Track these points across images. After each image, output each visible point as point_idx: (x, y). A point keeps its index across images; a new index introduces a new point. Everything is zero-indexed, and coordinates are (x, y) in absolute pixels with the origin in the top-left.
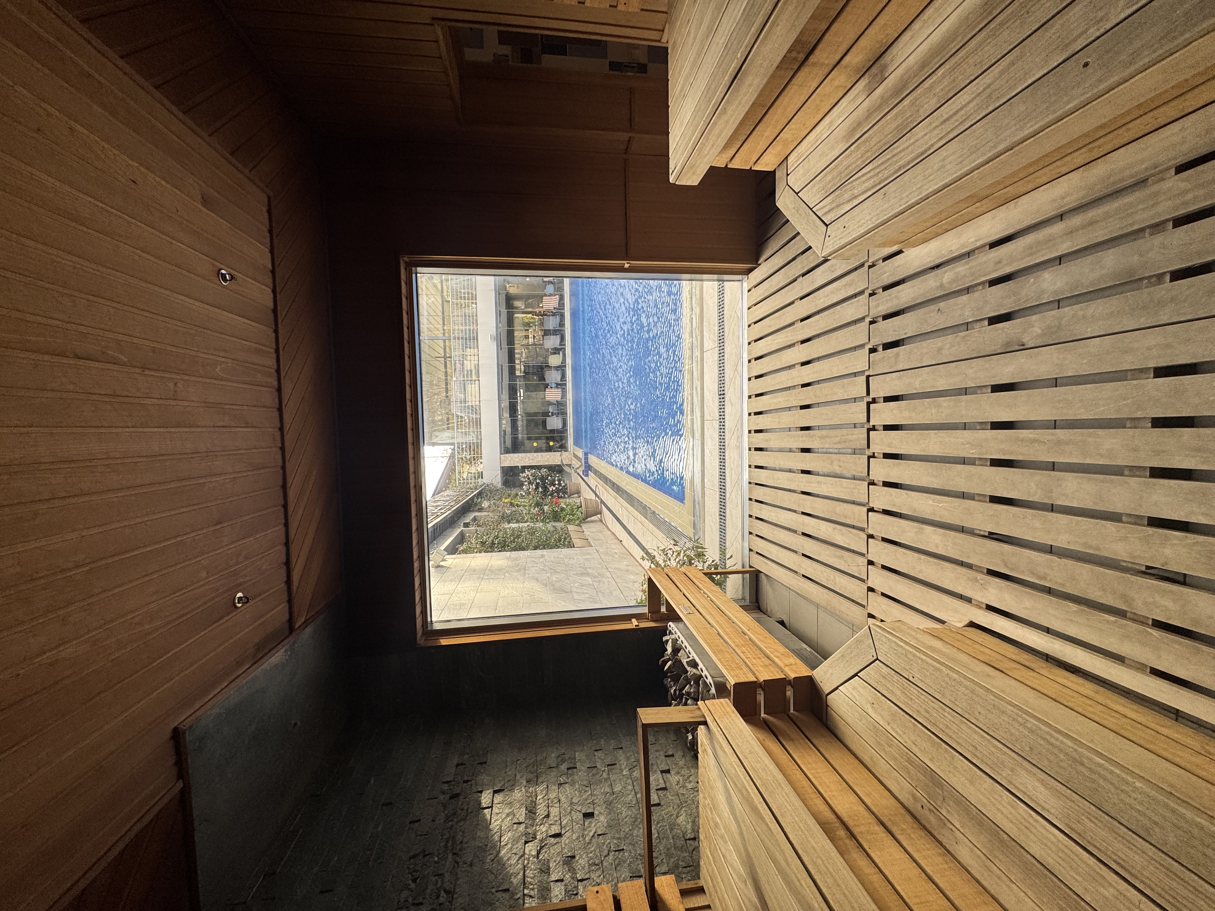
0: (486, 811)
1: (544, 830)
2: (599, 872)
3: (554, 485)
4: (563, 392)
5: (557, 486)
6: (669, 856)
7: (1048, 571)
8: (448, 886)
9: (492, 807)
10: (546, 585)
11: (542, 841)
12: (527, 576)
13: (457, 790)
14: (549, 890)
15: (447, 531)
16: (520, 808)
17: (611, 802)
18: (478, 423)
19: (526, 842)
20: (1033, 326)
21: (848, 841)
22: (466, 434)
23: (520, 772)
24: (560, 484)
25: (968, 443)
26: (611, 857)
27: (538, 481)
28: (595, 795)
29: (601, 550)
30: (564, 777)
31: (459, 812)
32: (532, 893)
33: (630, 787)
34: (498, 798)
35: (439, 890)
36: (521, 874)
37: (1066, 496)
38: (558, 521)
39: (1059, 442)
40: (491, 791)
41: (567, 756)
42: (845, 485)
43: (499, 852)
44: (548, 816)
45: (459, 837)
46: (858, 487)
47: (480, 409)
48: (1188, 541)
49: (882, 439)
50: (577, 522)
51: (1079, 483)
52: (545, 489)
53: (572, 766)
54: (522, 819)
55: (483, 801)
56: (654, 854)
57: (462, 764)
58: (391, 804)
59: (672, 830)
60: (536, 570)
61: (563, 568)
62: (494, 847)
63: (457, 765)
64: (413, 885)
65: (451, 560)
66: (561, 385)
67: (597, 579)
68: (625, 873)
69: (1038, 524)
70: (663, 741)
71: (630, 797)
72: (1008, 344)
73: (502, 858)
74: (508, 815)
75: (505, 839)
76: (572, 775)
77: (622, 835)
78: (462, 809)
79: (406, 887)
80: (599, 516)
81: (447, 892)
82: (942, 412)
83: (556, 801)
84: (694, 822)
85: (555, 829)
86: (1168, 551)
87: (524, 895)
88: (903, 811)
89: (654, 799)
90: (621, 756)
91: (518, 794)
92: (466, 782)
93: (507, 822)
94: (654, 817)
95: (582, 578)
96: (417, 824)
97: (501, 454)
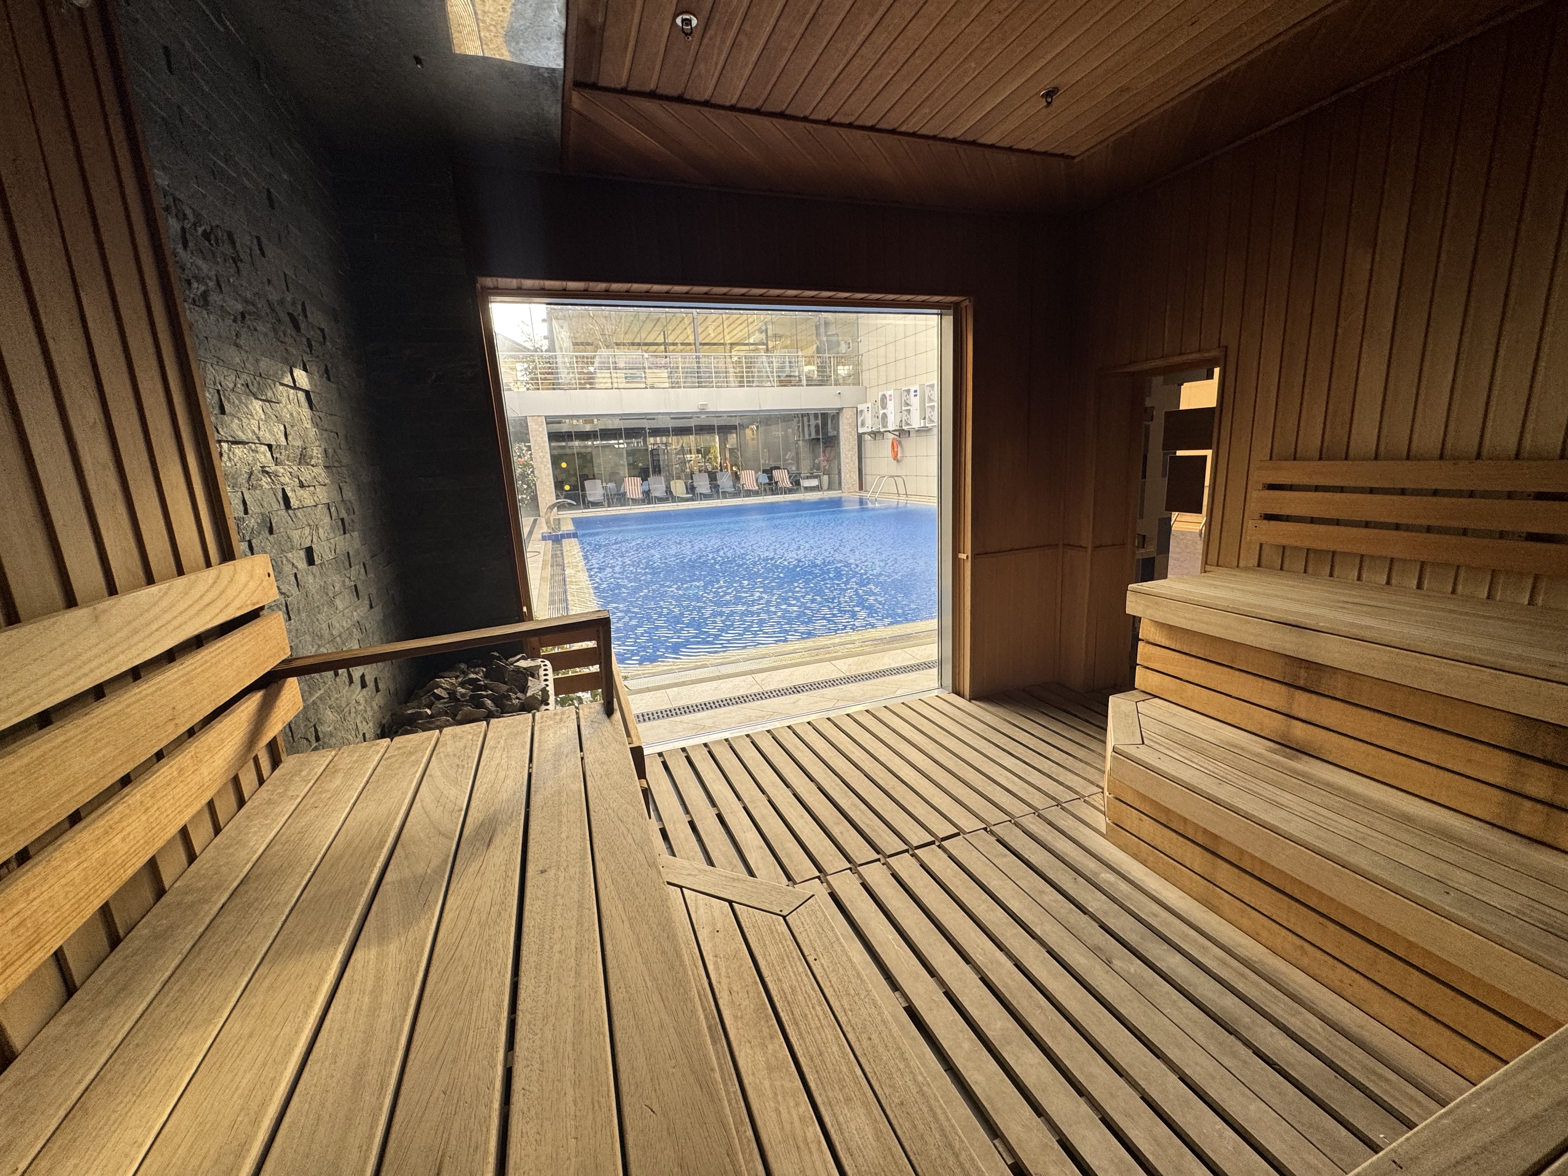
0: (290, 377)
1: (288, 479)
4: (640, 499)
8: (211, 299)
9: (294, 387)
11: (277, 475)
22: (570, 368)
30: (335, 514)
31: (282, 329)
34: (304, 400)
35: (204, 281)
36: (242, 437)
40: (308, 387)
41: (353, 517)
43: (256, 398)
44: (301, 486)
45: (260, 326)
53: (346, 526)
55: (298, 372)
62: (259, 388)
63: (322, 330)
66: (648, 497)
72: (1100, 949)
73: (251, 402)
76: (339, 528)
78: (284, 334)
81: (204, 297)
83: (315, 499)
85: (292, 498)
90: (366, 607)
91: (312, 433)
92: (310, 344)
97: (545, 417)
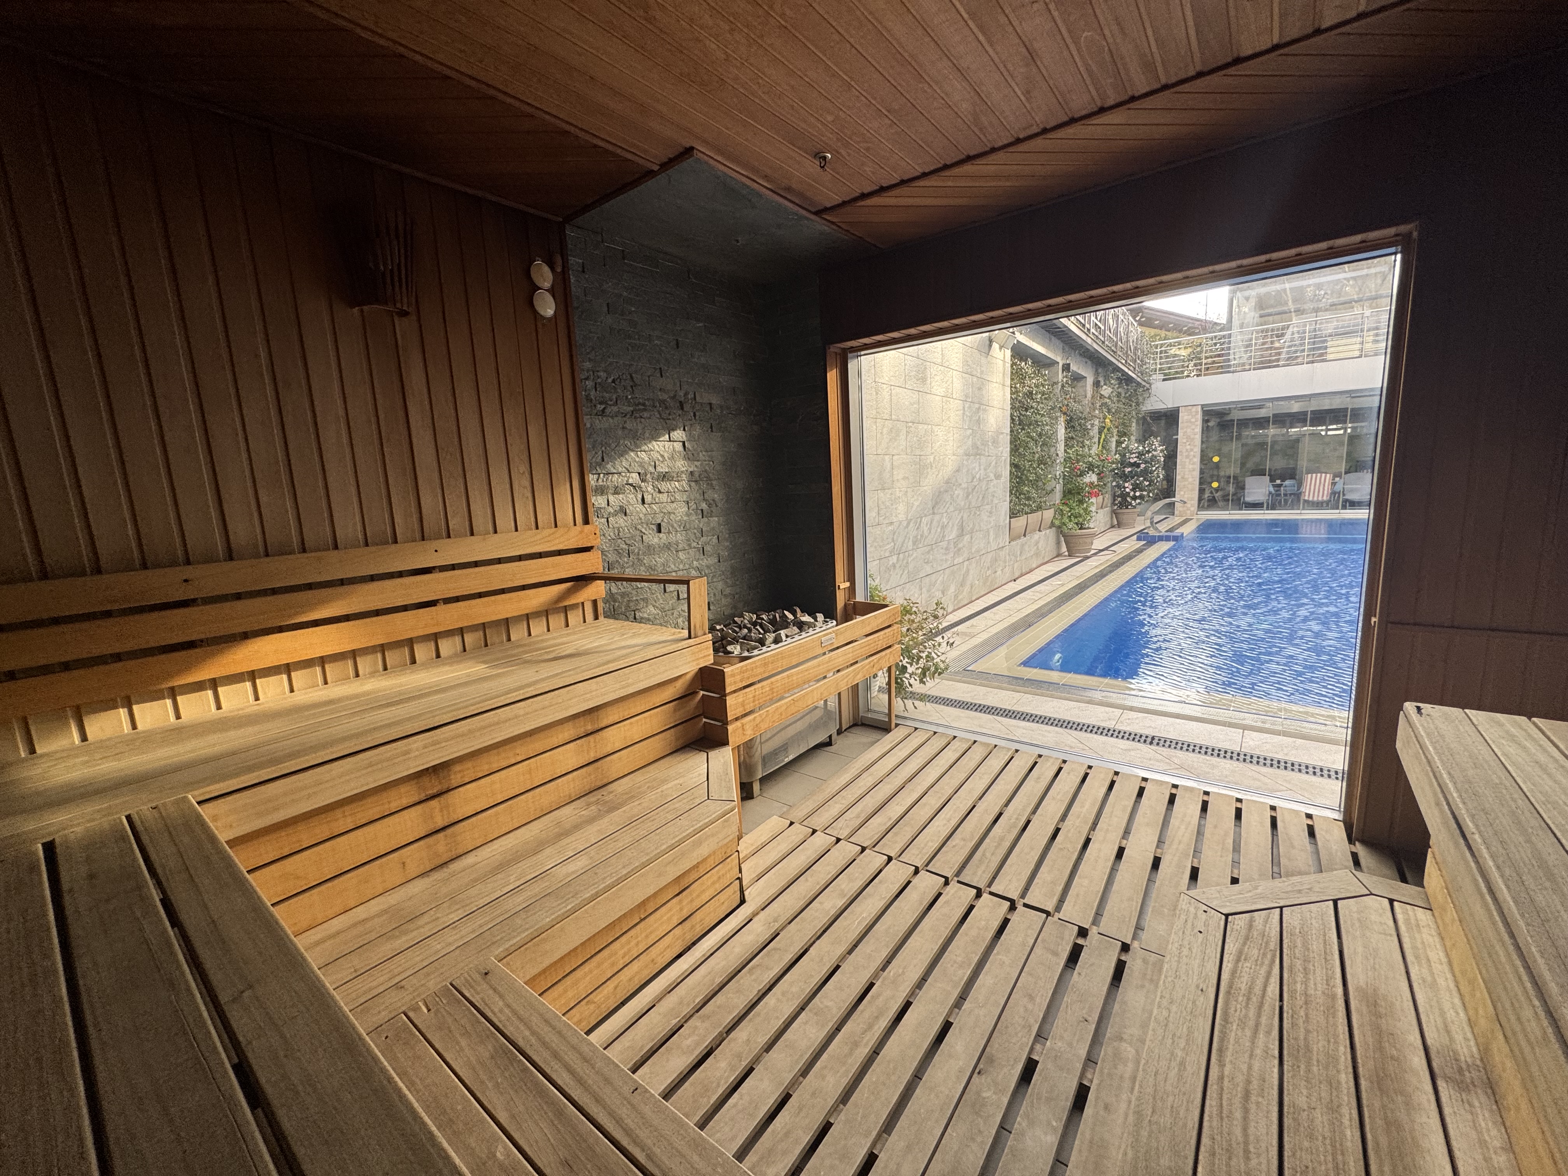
0: (667, 436)
1: (649, 489)
2: (613, 537)
3: (1133, 490)
4: (1322, 503)
5: (1132, 494)
6: (623, 595)
7: (753, 977)
8: (608, 411)
9: (670, 441)
10: (947, 482)
11: (640, 487)
12: (965, 458)
13: (687, 407)
14: (602, 494)
15: (1058, 342)
16: (668, 466)
17: (669, 549)
18: (1265, 364)
19: (639, 474)
20: (994, 1093)
21: (582, 730)
22: (1248, 346)
23: (701, 465)
24: (1134, 498)
25: (903, 973)
26: (624, 546)
27: (1143, 466)
28: (676, 534)
29: (1002, 553)
30: (694, 506)
31: (667, 412)
32: (600, 480)
33: (681, 567)
34: (678, 446)
35: (606, 403)
36: (615, 471)
37: (806, 1023)
38: (1064, 496)
39: (856, 1044)
40: (685, 439)
41: (714, 509)
42: (930, 844)
43: (633, 451)
44: (660, 492)
45: (646, 414)
46: (920, 856)
47: (1297, 364)
48: (723, 1082)
49: (960, 898)
50: (1057, 523)
51: (810, 1038)
52: (1125, 477)
53: (705, 513)
54: (659, 469)
55: (675, 433)
56: (624, 583)
57: (711, 408)
58: (678, 347)
59: (643, 599)
60: (974, 468)
61: (973, 504)
62: (637, 446)
63: (710, 404)
64: (610, 380)
65: (1002, 357)
67: (952, 546)
68: (612, 557)
69: (794, 989)
70: (724, 601)
71: (673, 566)
72: (991, 1061)
73: (627, 453)
74: (662, 456)
75: (643, 455)
76: (696, 514)
77: (641, 557)
78: (669, 414)
79: (609, 374)
80: (1067, 553)
81: (603, 411)
82: (952, 966)
83: (673, 499)
84: (649, 620)
85: (648, 498)
86: (723, 1065)
87: (599, 474)
88: (605, 781)
89: (671, 587)
90: (713, 560)
91: (681, 465)
92: (695, 415)
93: (655, 455)
94: (654, 586)
95: (956, 528)
96: (659, 375)
97: (1203, 406)
